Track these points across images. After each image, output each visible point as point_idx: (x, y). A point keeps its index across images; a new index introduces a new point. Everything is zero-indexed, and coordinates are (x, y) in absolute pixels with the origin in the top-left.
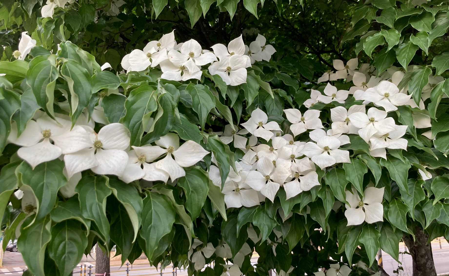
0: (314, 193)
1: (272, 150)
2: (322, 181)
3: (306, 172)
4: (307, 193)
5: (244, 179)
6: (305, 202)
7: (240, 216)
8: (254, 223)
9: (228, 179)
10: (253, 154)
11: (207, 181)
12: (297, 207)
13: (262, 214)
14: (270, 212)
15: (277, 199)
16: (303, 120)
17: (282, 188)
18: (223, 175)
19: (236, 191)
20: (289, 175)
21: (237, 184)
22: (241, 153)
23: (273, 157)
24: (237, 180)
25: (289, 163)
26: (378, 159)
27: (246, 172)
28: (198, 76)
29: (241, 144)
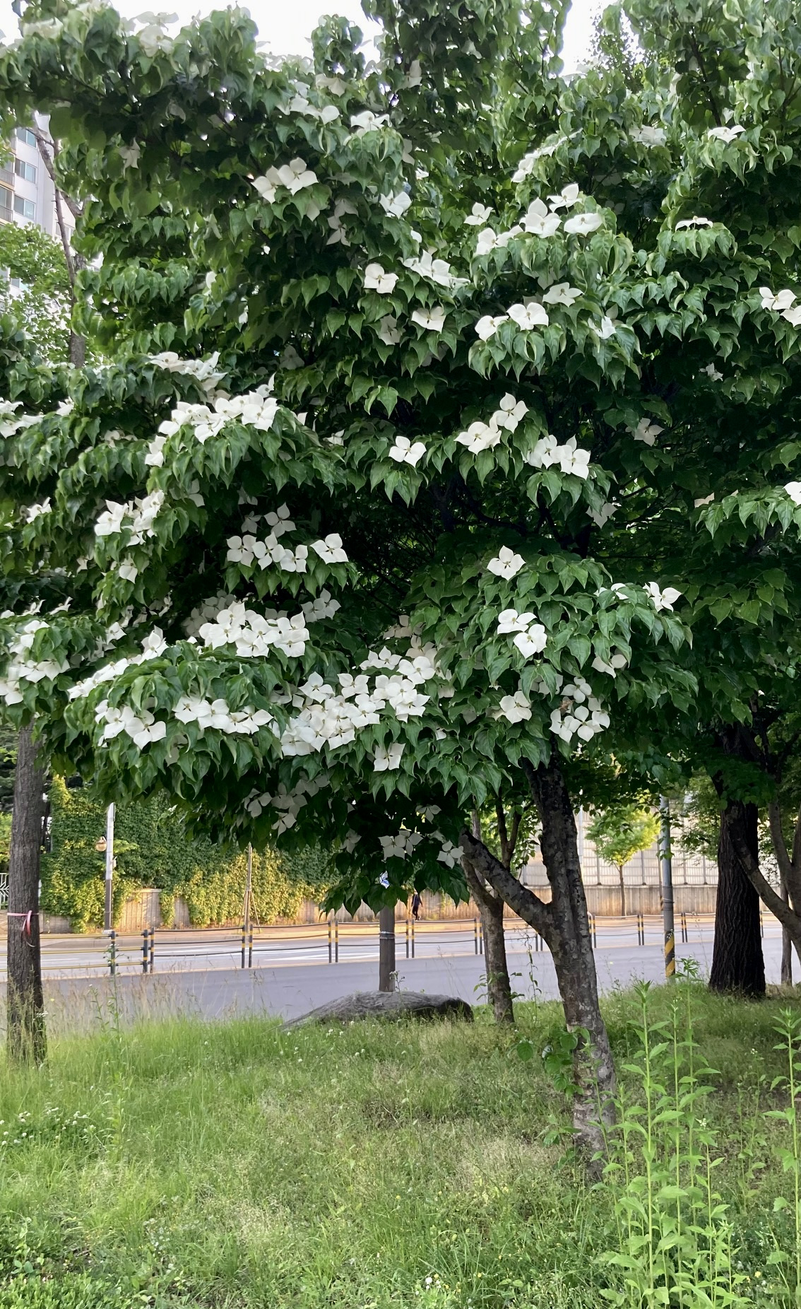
0: (350, 746)
1: (324, 709)
2: (358, 737)
3: (348, 730)
4: (346, 746)
5: (299, 733)
6: (343, 752)
7: (294, 762)
8: (305, 767)
9: (286, 732)
10: (309, 713)
11: (271, 734)
12: (337, 756)
13: (311, 761)
14: (317, 759)
15: (323, 749)
16: (353, 684)
17: (327, 741)
18: (282, 730)
19: (293, 742)
20: (333, 731)
21: (293, 737)
22: (298, 711)
23: (323, 716)
24: (293, 734)
25: (335, 722)
26: (401, 722)
27: (301, 728)
28: (265, 653)
29: (298, 703)
